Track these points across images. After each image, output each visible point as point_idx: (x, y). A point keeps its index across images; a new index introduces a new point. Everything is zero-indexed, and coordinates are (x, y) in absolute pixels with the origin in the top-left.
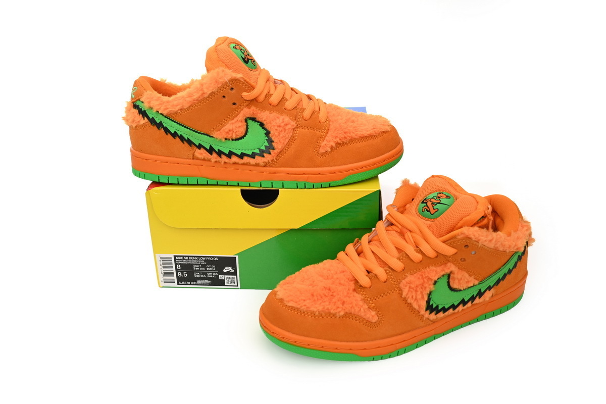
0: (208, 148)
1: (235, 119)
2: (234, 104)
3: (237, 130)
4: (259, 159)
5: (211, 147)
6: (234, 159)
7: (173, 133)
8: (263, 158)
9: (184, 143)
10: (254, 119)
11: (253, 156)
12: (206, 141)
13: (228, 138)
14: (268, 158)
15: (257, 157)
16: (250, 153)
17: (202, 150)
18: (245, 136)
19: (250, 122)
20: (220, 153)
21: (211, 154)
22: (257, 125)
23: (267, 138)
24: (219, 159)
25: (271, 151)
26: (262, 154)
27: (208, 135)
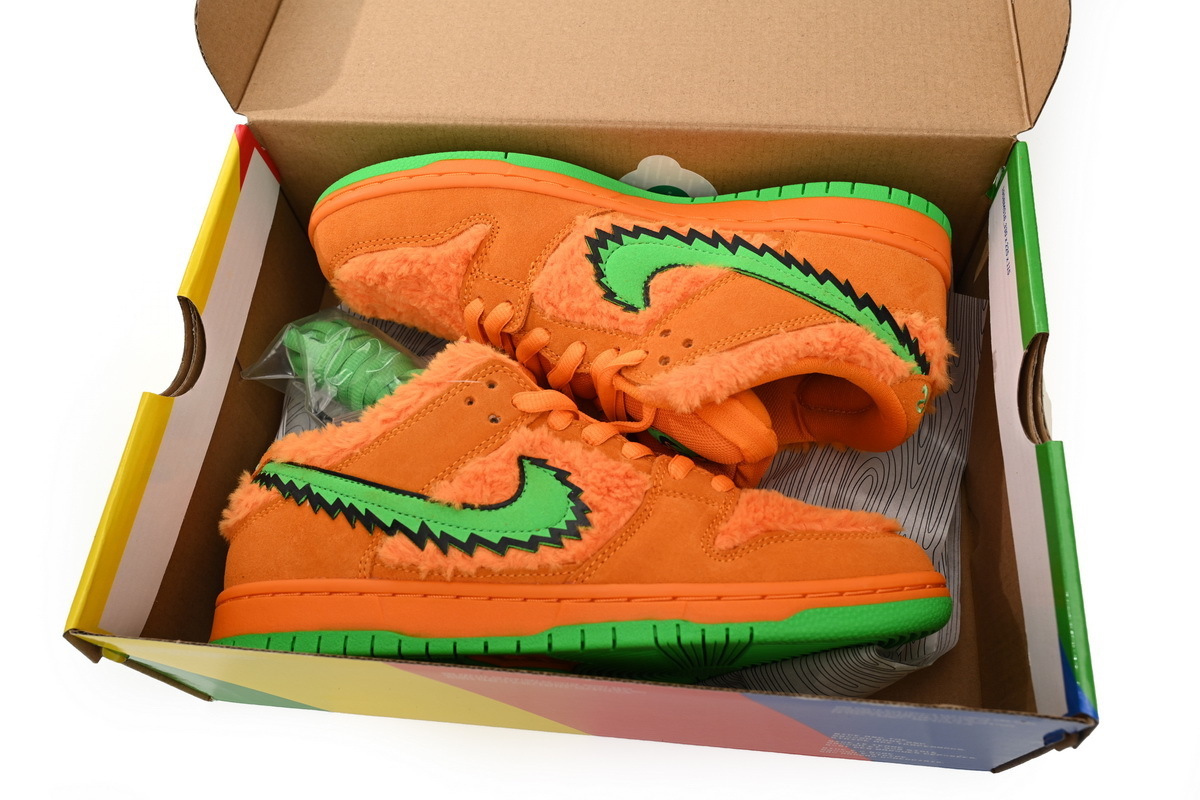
0: (415, 529)
1: (494, 454)
2: (494, 420)
3: (497, 477)
4: (548, 555)
5: (423, 526)
6: (482, 555)
7: (331, 503)
8: (559, 551)
9: (353, 527)
10: (541, 463)
11: (533, 544)
12: (411, 513)
13: (469, 501)
14: (572, 547)
15: (542, 548)
16: (525, 538)
17: (400, 539)
18: (513, 499)
19: (531, 470)
20: (445, 542)
21: (422, 547)
22: (548, 476)
23: (572, 504)
24: (440, 559)
25: (581, 529)
26: (556, 538)
27: (420, 496)
